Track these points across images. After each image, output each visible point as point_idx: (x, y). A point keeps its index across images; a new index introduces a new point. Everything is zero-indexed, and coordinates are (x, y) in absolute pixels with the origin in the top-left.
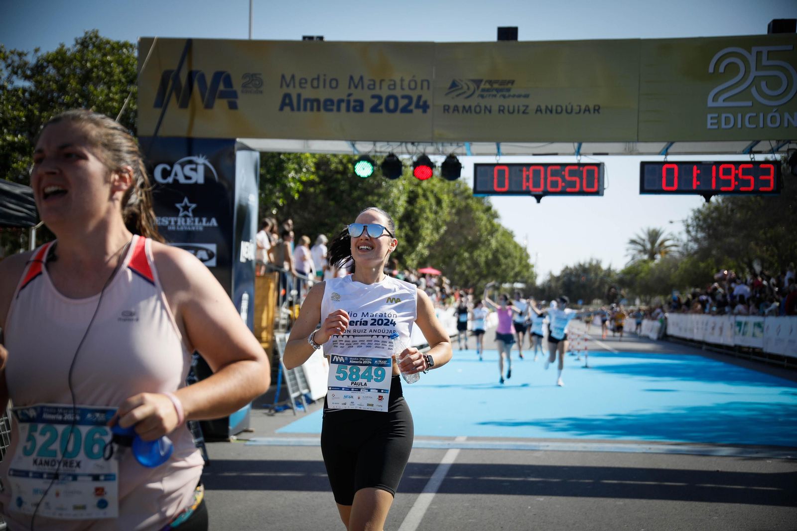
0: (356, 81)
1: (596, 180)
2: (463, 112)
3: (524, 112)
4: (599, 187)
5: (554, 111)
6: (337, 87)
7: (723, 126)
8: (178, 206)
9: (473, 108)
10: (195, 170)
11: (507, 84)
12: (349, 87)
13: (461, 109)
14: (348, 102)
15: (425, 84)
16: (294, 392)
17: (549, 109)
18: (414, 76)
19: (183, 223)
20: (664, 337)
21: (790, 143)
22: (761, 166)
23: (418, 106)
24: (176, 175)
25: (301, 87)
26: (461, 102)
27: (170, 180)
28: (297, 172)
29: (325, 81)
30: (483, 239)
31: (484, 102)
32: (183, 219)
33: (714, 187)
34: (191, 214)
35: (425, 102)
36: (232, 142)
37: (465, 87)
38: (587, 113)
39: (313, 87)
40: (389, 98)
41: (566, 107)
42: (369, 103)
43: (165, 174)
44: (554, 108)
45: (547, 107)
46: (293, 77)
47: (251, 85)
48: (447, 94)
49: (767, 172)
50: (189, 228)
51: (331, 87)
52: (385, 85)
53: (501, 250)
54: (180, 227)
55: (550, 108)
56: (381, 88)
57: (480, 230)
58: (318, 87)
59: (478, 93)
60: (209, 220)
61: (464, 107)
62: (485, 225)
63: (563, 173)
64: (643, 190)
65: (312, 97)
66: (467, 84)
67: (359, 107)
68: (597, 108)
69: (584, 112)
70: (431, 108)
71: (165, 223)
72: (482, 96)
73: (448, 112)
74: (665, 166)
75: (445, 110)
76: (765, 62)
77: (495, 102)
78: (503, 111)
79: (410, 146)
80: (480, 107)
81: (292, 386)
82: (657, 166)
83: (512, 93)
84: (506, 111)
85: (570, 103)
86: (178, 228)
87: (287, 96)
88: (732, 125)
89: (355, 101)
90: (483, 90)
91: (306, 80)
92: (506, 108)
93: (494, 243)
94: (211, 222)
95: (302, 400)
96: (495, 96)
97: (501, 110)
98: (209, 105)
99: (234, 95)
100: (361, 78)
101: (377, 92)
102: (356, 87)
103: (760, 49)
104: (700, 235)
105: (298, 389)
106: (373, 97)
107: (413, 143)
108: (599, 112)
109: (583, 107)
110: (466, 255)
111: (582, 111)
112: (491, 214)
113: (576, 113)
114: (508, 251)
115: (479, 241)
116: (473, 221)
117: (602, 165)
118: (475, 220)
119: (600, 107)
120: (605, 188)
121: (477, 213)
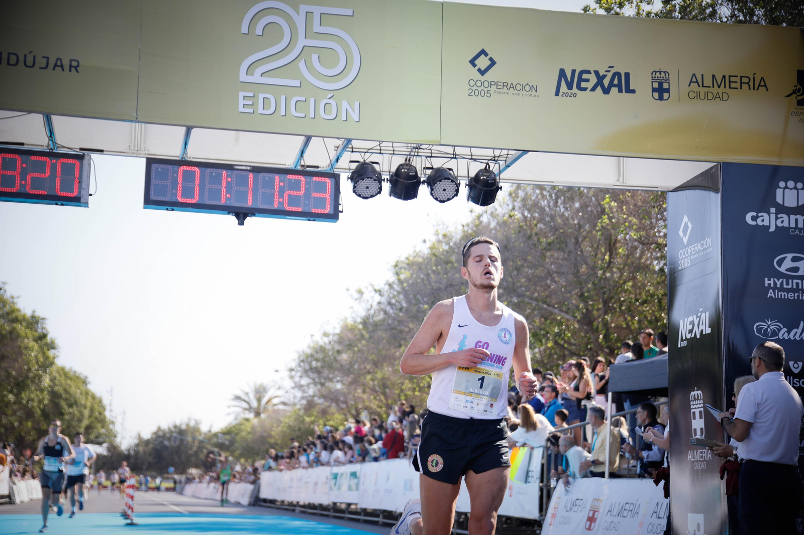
1: (76, 181)
4: (80, 192)
5: (4, 61)
7: (261, 111)
20: (258, 502)
21: (353, 152)
22: (315, 179)
30: (31, 375)
33: (250, 204)
38: (58, 69)
41: (25, 56)
44: (5, 57)
49: (321, 188)
53: (64, 396)
57: (28, 363)
62: (36, 357)
63: (24, 165)
64: (149, 202)
68: (74, 64)
69: (54, 69)
74: (181, 169)
76: (317, 28)
82: (169, 167)
85: (31, 52)
88: (272, 111)
93: (46, 381)
103: (310, 8)
104: (305, 381)
108: (77, 71)
109: (52, 62)
110: (11, 397)
111: (51, 66)
112: (47, 345)
113: (41, 68)
114: (75, 398)
115: (27, 377)
116: (20, 352)
117: (86, 157)
118: (21, 349)
119: (80, 64)
120: (91, 195)
121: (26, 341)
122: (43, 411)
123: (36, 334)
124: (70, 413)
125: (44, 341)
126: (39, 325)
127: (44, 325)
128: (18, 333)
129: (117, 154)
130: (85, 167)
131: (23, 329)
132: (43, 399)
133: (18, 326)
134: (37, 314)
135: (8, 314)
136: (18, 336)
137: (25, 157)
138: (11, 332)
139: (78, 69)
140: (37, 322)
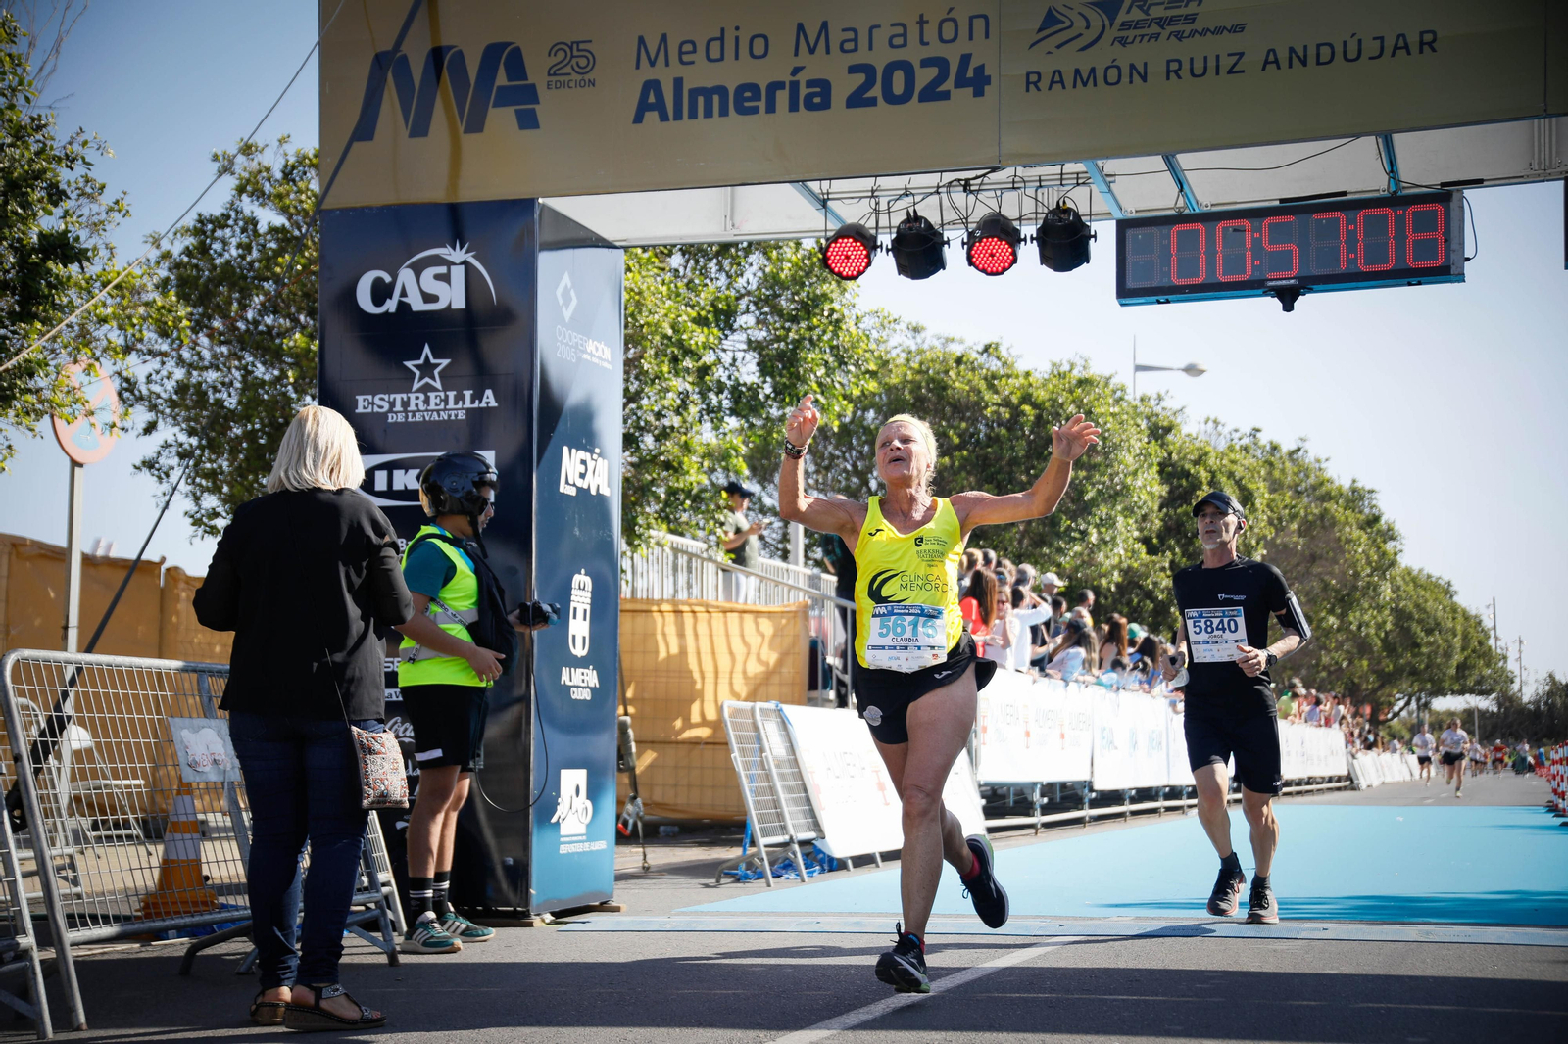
0: (812, 35)
1: (1441, 239)
2: (1075, 86)
3: (1230, 72)
4: (1448, 257)
5: (1311, 60)
6: (765, 55)
8: (409, 364)
9: (1100, 74)
10: (445, 278)
11: (1186, 6)
12: (796, 54)
13: (1069, 81)
14: (795, 86)
15: (979, 24)
16: (766, 833)
17: (1298, 57)
18: (951, 9)
19: (422, 407)
23: (961, 82)
24: (404, 293)
25: (682, 62)
26: (1069, 61)
27: (391, 306)
28: (829, 372)
29: (737, 38)
30: (1361, 584)
31: (1126, 57)
32: (422, 396)
34: (438, 385)
35: (980, 69)
36: (527, 205)
37: (1080, 23)
38: (1401, 54)
39: (709, 59)
40: (891, 68)
41: (1345, 43)
42: (844, 85)
43: (381, 292)
44: (1312, 52)
45: (1292, 50)
46: (664, 39)
47: (568, 70)
48: (1032, 46)
50: (435, 416)
51: (752, 55)
52: (881, 37)
53: (1416, 616)
54: (414, 416)
55: (1301, 54)
56: (871, 48)
58: (722, 58)
59: (1112, 33)
60: (478, 396)
61: (1077, 72)
62: (1366, 554)
63: (1351, 227)
65: (709, 83)
66: (1080, 13)
67: (819, 97)
68: (1428, 38)
69: (1393, 55)
70: (994, 80)
71: (381, 407)
72: (1123, 42)
73: (1039, 89)
75: (1028, 83)
77: (1154, 54)
78: (1176, 72)
79: (959, 197)
80: (1119, 68)
81: (762, 819)
83: (1198, 26)
84: (1185, 72)
85: (1354, 35)
86: (410, 420)
87: (652, 86)
89: (810, 84)
90: (1125, 26)
91: (693, 43)
92: (1186, 66)
94: (485, 400)
95: (794, 853)
96: (1157, 36)
97: (1172, 71)
98: (476, 125)
99: (531, 94)
100: (825, 26)
101: (862, 57)
102: (812, 51)
105: (784, 829)
106: (853, 69)
107: (966, 186)
108: (1434, 50)
109: (1389, 44)
111: (1388, 50)
112: (1379, 531)
113: (1371, 58)
114: (1435, 619)
115: (1355, 587)
116: (1339, 547)
117: (1456, 196)
118: (1342, 543)
119: (1439, 36)
120: (1468, 259)
121: (1347, 529)
122: (1384, 641)
123: (1362, 517)
124: (1429, 644)
125: (1377, 526)
126: (1366, 503)
127: (1374, 502)
128: (1333, 517)
129: (1507, 181)
130: (1454, 214)
131: (1340, 510)
132: (1385, 622)
133: (1331, 506)
134: (1359, 485)
135: (1314, 488)
136: (1334, 523)
137: (1351, 214)
138: (1322, 517)
139: (1434, 45)
140: (1362, 498)
